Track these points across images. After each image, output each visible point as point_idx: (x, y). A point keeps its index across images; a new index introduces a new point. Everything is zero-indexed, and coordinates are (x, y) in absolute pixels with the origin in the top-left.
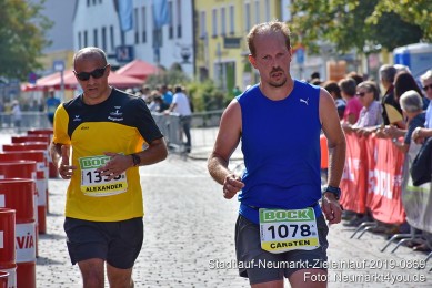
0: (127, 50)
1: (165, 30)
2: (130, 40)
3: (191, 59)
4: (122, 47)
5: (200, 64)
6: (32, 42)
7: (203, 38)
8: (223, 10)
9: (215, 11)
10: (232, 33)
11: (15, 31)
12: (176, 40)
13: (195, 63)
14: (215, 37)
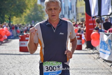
0: (63, 16)
1: (70, 11)
2: (63, 14)
3: (75, 18)
4: (62, 15)
5: (77, 19)
6: (43, 14)
7: (78, 13)
8: (82, 8)
9: (80, 8)
10: (84, 12)
11: (40, 12)
12: (73, 14)
13: (76, 19)
14: (80, 13)
